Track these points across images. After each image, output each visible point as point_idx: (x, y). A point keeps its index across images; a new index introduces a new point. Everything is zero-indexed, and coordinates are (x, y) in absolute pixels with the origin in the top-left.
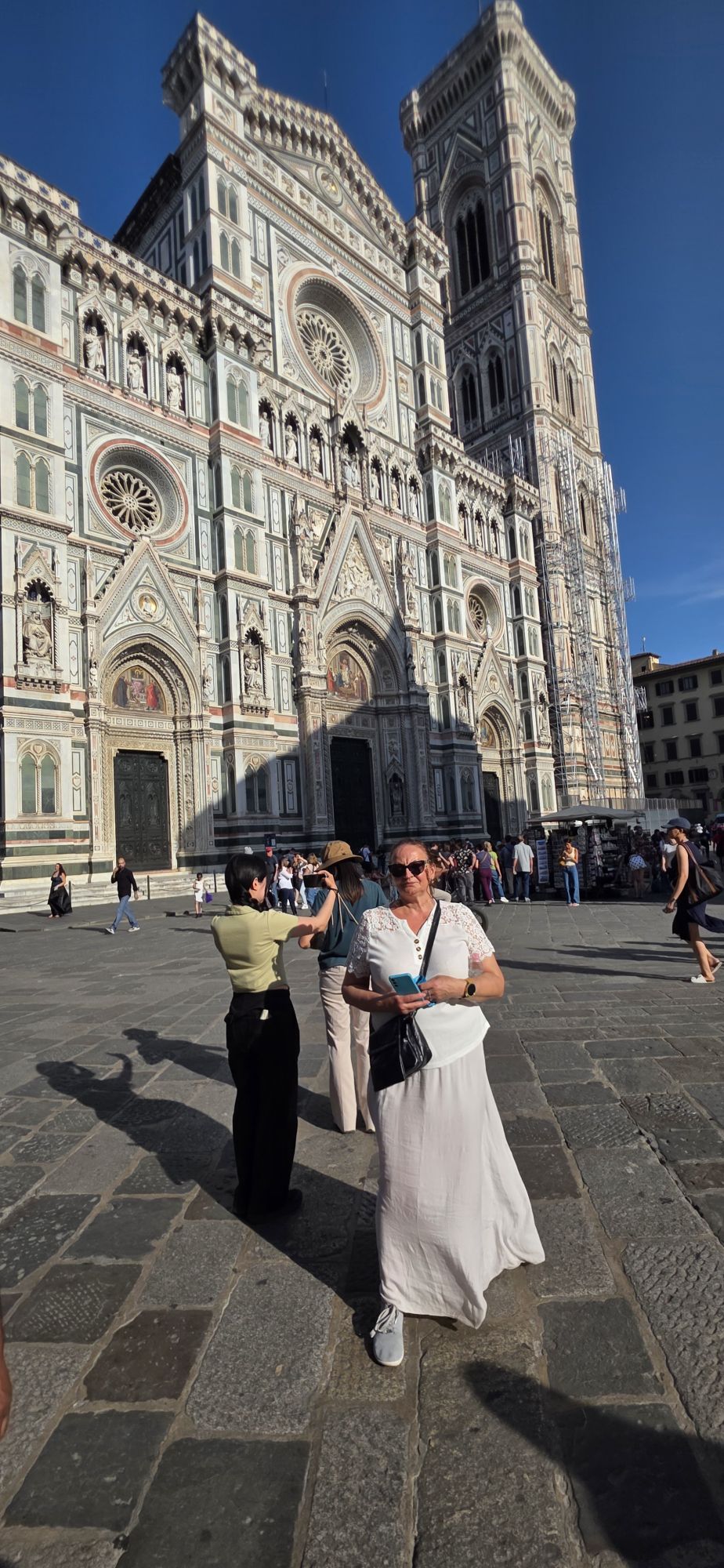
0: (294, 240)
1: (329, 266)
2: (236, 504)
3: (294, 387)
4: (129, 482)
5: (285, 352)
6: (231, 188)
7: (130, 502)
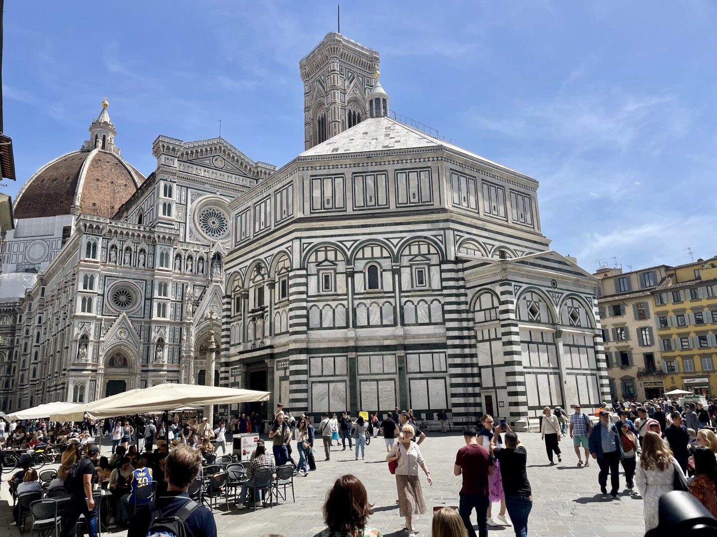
0: (199, 190)
1: (215, 193)
2: (160, 295)
3: (193, 244)
4: (123, 291)
5: (191, 232)
6: (170, 186)
7: (123, 298)
